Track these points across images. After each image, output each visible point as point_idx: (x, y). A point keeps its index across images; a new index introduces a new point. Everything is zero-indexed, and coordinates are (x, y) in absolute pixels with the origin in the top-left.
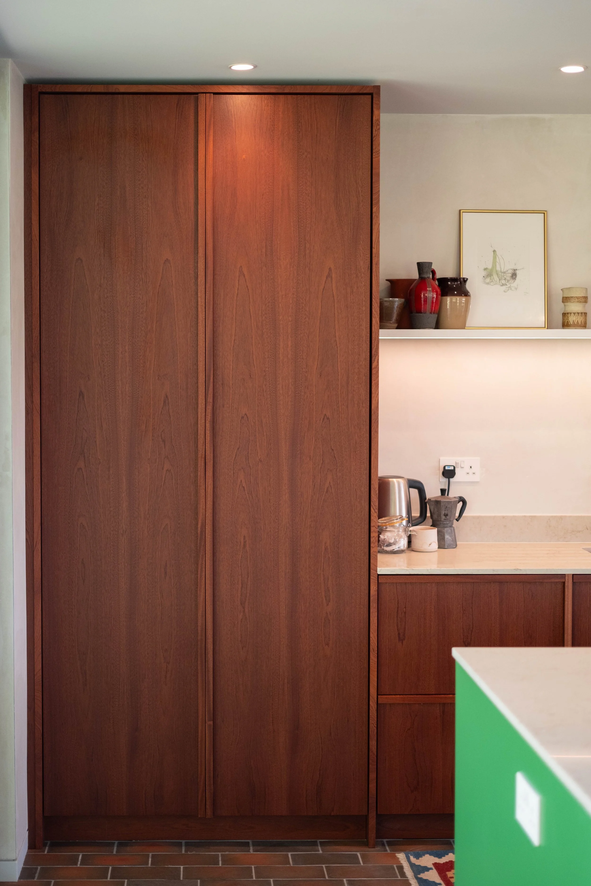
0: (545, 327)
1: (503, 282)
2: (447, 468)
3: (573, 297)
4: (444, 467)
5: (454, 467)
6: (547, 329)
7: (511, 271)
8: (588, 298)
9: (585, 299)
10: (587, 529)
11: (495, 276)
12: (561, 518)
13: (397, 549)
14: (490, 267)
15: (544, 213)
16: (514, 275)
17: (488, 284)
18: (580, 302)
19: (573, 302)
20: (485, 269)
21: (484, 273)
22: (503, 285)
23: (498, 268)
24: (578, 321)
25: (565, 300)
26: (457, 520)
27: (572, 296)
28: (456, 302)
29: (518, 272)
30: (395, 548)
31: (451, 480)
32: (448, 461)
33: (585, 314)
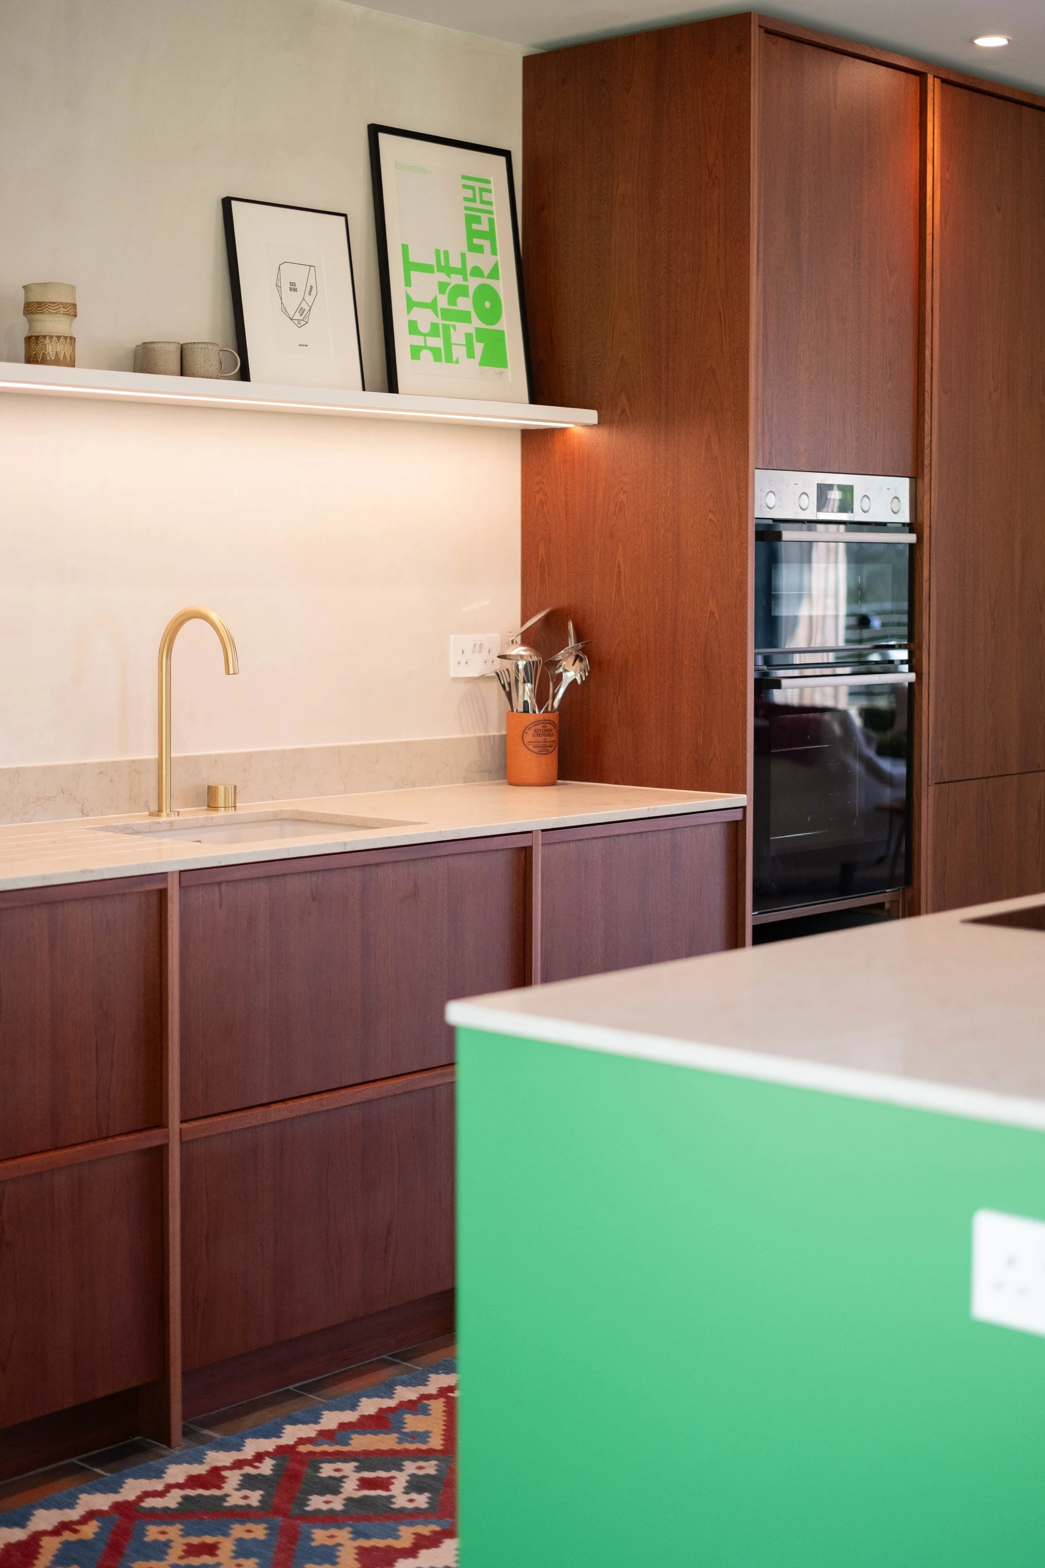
3: (54, 303)
8: (76, 308)
9: (73, 310)
18: (68, 314)
19: (56, 313)
25: (33, 308)
27: (55, 301)
33: (72, 340)
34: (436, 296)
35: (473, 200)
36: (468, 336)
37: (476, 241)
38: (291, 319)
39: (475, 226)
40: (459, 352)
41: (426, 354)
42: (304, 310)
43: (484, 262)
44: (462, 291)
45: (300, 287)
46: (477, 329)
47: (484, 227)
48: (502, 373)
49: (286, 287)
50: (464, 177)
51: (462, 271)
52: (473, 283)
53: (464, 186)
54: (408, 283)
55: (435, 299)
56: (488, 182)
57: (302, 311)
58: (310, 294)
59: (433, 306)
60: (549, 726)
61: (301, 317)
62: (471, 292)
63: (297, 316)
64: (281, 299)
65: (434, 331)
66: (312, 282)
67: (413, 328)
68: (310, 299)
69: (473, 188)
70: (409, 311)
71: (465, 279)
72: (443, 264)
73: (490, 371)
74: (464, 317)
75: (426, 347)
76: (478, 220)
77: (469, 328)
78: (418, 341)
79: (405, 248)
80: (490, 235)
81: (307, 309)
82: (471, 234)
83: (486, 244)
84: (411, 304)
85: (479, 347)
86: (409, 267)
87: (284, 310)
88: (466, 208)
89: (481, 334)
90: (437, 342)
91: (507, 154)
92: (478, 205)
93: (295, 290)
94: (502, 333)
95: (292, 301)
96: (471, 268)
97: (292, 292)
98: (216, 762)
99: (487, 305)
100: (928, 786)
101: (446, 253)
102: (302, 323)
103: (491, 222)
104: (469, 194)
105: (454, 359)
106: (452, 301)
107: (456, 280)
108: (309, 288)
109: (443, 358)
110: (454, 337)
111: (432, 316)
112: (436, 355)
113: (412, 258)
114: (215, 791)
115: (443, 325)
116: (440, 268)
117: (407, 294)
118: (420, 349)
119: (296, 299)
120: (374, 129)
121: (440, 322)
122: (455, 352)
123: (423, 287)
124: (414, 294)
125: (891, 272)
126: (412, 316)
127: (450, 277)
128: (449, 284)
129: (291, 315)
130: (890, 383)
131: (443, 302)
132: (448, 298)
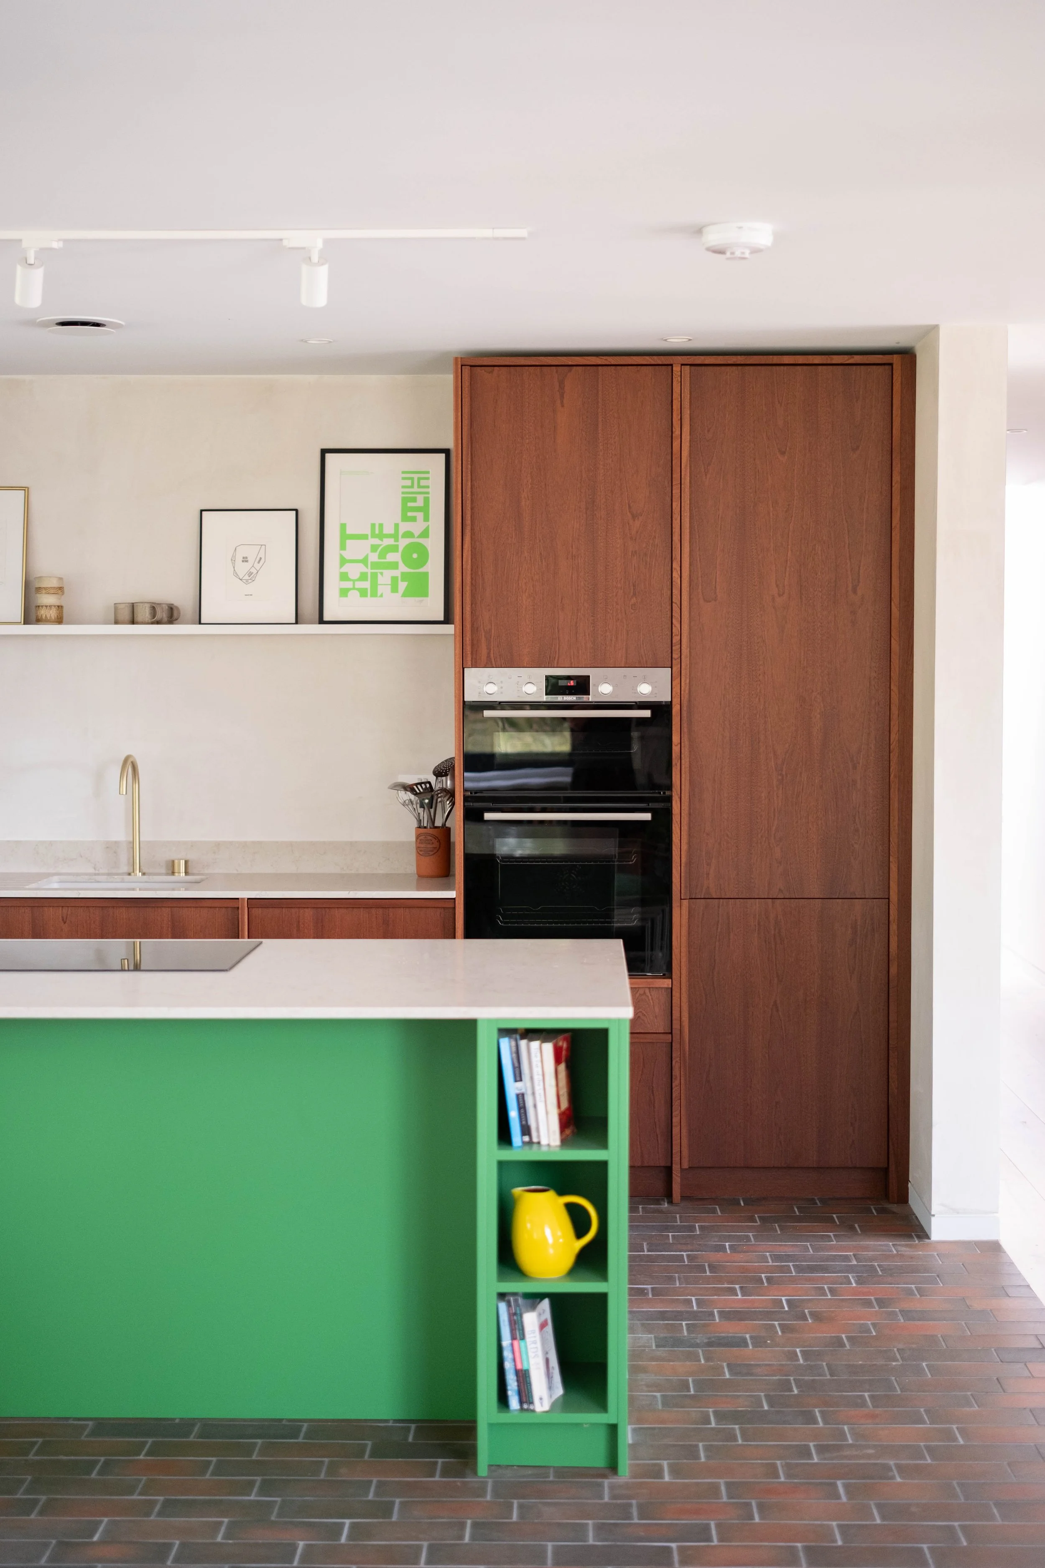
0: (21, 623)
6: (24, 624)
8: (65, 589)
9: (60, 590)
10: (81, 856)
12: (51, 843)
15: (26, 489)
18: (48, 593)
24: (46, 616)
25: (38, 590)
33: (60, 608)
34: (368, 554)
35: (412, 487)
36: (394, 580)
37: (409, 514)
38: (241, 580)
39: (410, 504)
40: (384, 589)
41: (354, 595)
42: (253, 573)
43: (417, 528)
44: (394, 548)
45: (251, 560)
46: (402, 573)
47: (420, 503)
48: (422, 600)
49: (239, 559)
50: (403, 472)
51: (395, 536)
52: (403, 543)
53: (404, 479)
54: (343, 547)
55: (367, 556)
56: (428, 472)
57: (250, 574)
58: (259, 562)
59: (364, 561)
60: (429, 838)
61: (251, 576)
62: (401, 549)
63: (247, 577)
64: (234, 568)
65: (363, 577)
66: (262, 555)
67: (344, 577)
68: (256, 565)
69: (412, 479)
70: (342, 566)
71: (397, 540)
72: (377, 532)
73: (411, 600)
74: (394, 566)
75: (354, 588)
76: (414, 500)
77: (397, 573)
78: (347, 585)
79: (343, 527)
80: (425, 509)
81: (255, 572)
82: (405, 509)
83: (420, 515)
84: (343, 561)
85: (402, 586)
86: (344, 537)
87: (236, 574)
88: (403, 493)
89: (405, 576)
90: (366, 585)
91: (447, 452)
92: (416, 489)
93: (247, 561)
94: (426, 574)
95: (243, 569)
96: (402, 533)
97: (244, 563)
98: (192, 846)
99: (415, 556)
100: (681, 899)
101: (381, 525)
102: (250, 581)
103: (426, 500)
104: (409, 483)
105: (379, 595)
106: (382, 555)
107: (390, 542)
108: (258, 559)
109: (369, 595)
110: (381, 580)
111: (362, 568)
112: (363, 593)
113: (349, 531)
114: (173, 862)
115: (371, 573)
116: (374, 535)
117: (341, 555)
118: (348, 590)
119: (246, 567)
120: (324, 452)
121: (369, 571)
122: (380, 589)
123: (357, 549)
124: (347, 554)
125: (634, 517)
126: (343, 570)
127: (382, 541)
128: (381, 545)
129: (241, 578)
130: (635, 599)
131: (374, 557)
132: (379, 555)
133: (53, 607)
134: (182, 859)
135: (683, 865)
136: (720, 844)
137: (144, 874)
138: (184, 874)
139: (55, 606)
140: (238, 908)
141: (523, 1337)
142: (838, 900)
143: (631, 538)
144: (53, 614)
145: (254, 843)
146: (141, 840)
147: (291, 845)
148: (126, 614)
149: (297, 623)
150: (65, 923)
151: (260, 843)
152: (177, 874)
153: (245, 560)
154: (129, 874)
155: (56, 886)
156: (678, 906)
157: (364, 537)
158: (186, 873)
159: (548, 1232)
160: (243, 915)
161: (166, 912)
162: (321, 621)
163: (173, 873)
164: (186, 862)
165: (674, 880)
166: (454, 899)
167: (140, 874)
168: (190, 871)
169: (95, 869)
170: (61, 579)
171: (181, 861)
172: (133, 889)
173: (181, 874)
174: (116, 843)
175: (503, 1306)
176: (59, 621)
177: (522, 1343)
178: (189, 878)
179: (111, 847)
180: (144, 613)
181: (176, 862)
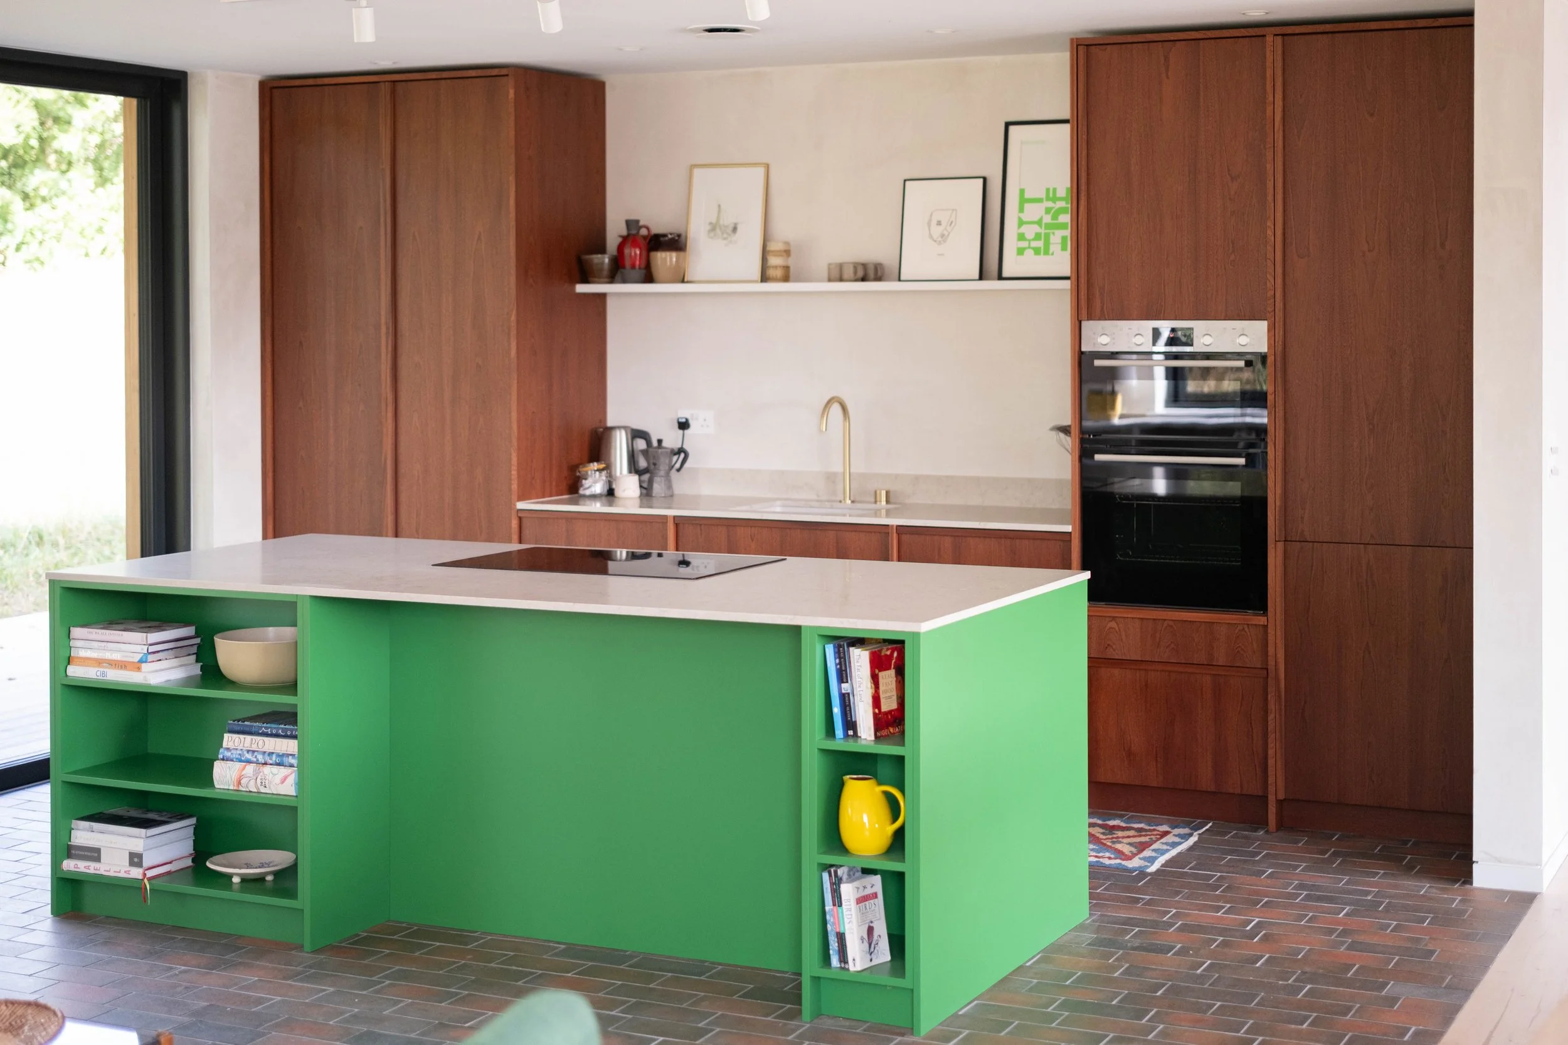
0: (759, 281)
1: (725, 236)
2: (680, 420)
4: (678, 419)
5: (687, 420)
6: (761, 283)
7: (732, 226)
8: (791, 251)
9: (787, 253)
11: (718, 231)
13: (593, 493)
14: (714, 221)
15: (767, 165)
16: (735, 229)
17: (712, 238)
18: (780, 256)
20: (711, 224)
21: (708, 227)
22: (725, 239)
23: (721, 222)
25: (773, 252)
26: (679, 470)
28: (666, 259)
29: (739, 227)
30: (588, 492)
31: (686, 431)
32: (683, 414)
33: (787, 268)
34: (1042, 216)
36: (1063, 239)
38: (935, 241)
40: (1055, 247)
41: (1029, 254)
42: (945, 235)
44: (1065, 210)
45: (944, 223)
49: (934, 222)
51: (1067, 198)
54: (1021, 210)
55: (1041, 219)
57: (943, 236)
58: (950, 225)
59: (1039, 223)
61: (944, 238)
63: (940, 239)
64: (929, 231)
65: (1038, 237)
66: (953, 219)
67: (1021, 237)
68: (949, 228)
70: (1019, 227)
71: (1068, 202)
72: (1051, 196)
74: (1063, 226)
75: (1029, 247)
77: (1067, 232)
78: (1024, 244)
79: (1022, 191)
81: (947, 234)
84: (1021, 223)
85: (1071, 244)
86: (1023, 201)
87: (931, 236)
90: (1040, 244)
93: (940, 224)
95: (937, 231)
97: (937, 226)
98: (895, 478)
100: (1276, 541)
101: (1055, 190)
102: (942, 242)
105: (1050, 253)
106: (1055, 217)
107: (1063, 203)
108: (950, 223)
109: (1042, 253)
110: (1052, 239)
111: (1036, 229)
112: (1037, 251)
113: (1027, 196)
114: (876, 492)
115: (1045, 233)
116: (1048, 199)
117: (1019, 218)
118: (1024, 249)
119: (940, 229)
120: (1008, 125)
121: (1043, 231)
122: (1052, 248)
123: (1033, 212)
124: (1025, 217)
125: (1233, 179)
126: (1022, 230)
127: (1055, 203)
128: (1054, 208)
129: (935, 239)
130: (1233, 255)
131: (1047, 219)
132: (1052, 216)
133: (778, 268)
134: (883, 490)
135: (1277, 509)
136: (1314, 489)
137: (853, 502)
138: (885, 503)
139: (780, 267)
140: (888, 533)
141: (840, 905)
142: (1428, 548)
143: (1230, 199)
144: (779, 273)
145: (947, 477)
146: (851, 471)
147: (977, 480)
148: (836, 274)
149: (981, 278)
150: (752, 540)
151: (952, 477)
152: (878, 503)
153: (939, 223)
154: (840, 502)
155: (778, 509)
156: (1272, 548)
157: (1039, 200)
158: (888, 502)
159: (865, 818)
160: (892, 540)
161: (831, 534)
162: (1000, 277)
163: (876, 502)
164: (887, 493)
165: (1269, 522)
166: (1070, 533)
167: (850, 501)
168: (892, 500)
169: (818, 496)
170: (787, 243)
171: (882, 492)
172: (844, 515)
173: (883, 503)
174: (835, 474)
175: (825, 876)
176: (786, 278)
177: (840, 909)
178: (890, 506)
179: (831, 478)
180: (848, 272)
181: (878, 492)
